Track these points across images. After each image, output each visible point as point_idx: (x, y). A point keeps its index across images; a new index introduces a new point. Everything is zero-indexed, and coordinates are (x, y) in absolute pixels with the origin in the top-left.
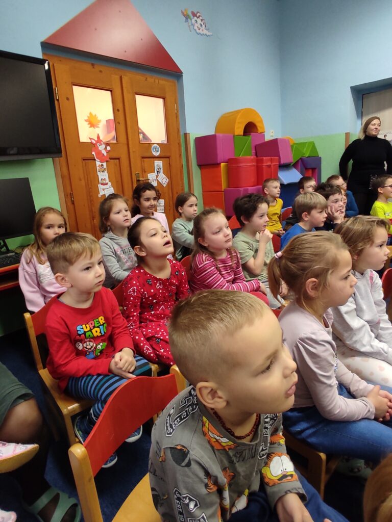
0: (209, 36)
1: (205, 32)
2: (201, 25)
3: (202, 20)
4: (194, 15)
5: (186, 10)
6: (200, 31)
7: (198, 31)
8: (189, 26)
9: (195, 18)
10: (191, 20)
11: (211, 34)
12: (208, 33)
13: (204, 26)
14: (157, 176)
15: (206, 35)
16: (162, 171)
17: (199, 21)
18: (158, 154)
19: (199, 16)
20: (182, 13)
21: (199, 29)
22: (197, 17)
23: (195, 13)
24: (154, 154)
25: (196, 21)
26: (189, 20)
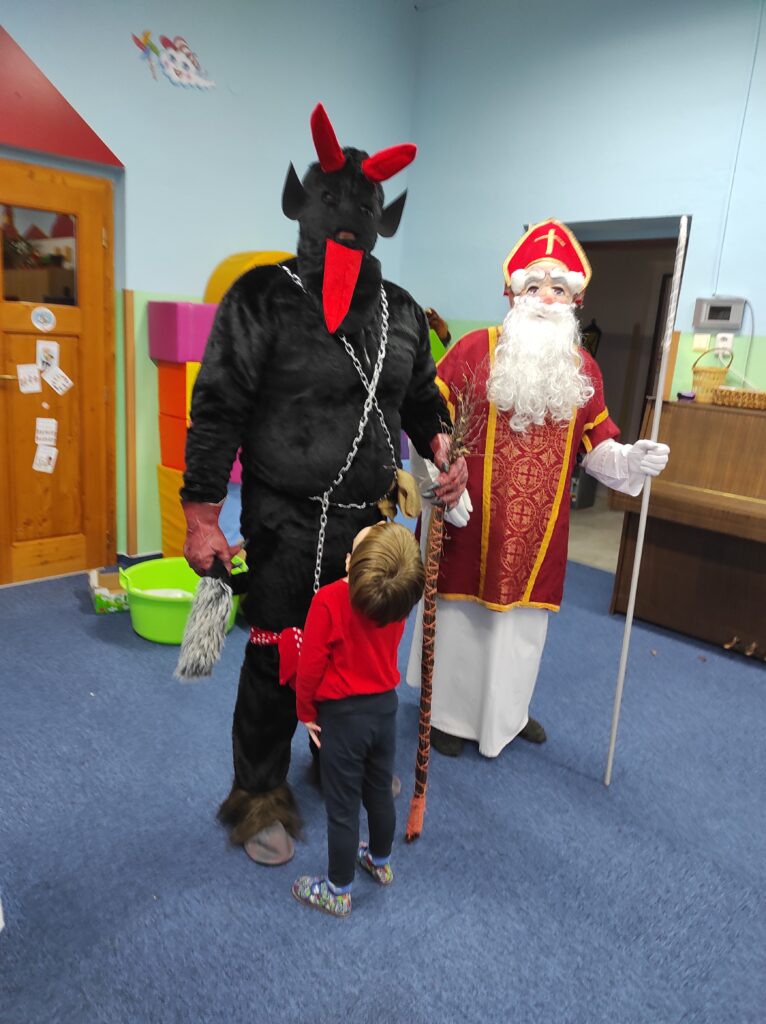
0: (206, 88)
1: (196, 80)
2: (186, 66)
3: (188, 56)
4: (167, 43)
5: (146, 35)
6: (184, 80)
7: (175, 77)
8: (152, 68)
9: (171, 51)
10: (157, 53)
11: (213, 84)
12: (202, 82)
13: (192, 68)
15: (198, 87)
16: (55, 362)
17: (181, 57)
18: (48, 327)
19: (182, 47)
20: (136, 40)
21: (178, 73)
22: (175, 49)
23: (172, 39)
24: (40, 327)
25: (173, 58)
26: (153, 55)
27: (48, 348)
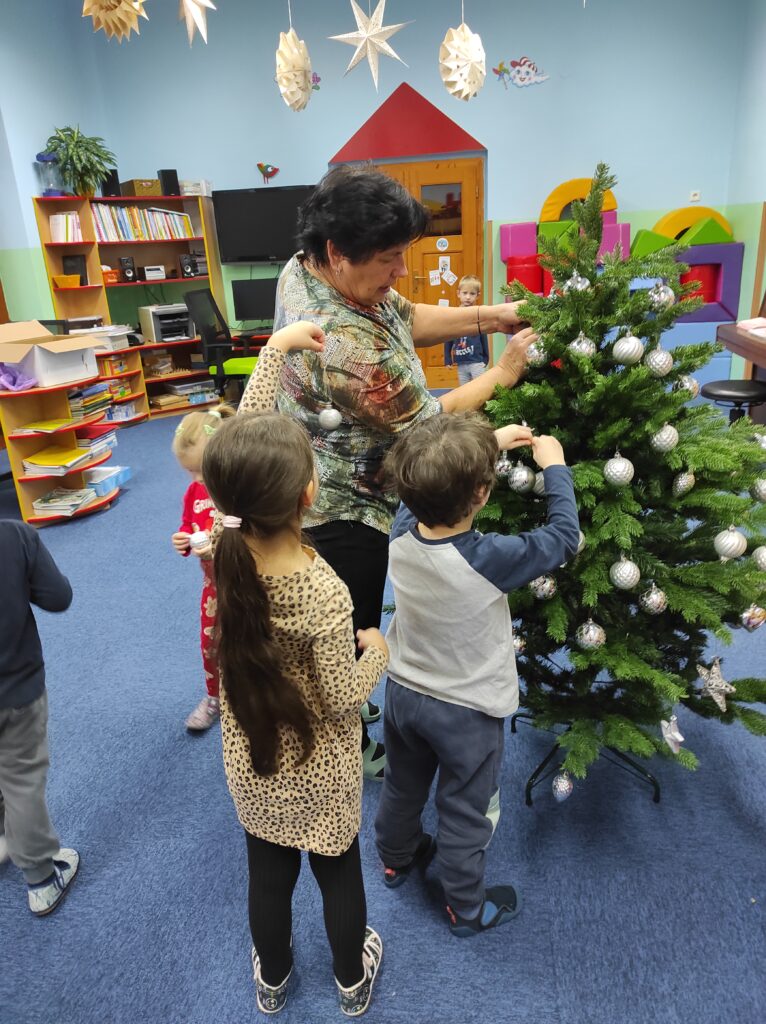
0: (542, 82)
1: (535, 79)
2: (528, 73)
3: (529, 66)
4: (514, 64)
5: (501, 65)
6: (526, 82)
7: (520, 83)
8: (505, 83)
9: (518, 68)
10: (509, 73)
11: (547, 77)
12: (539, 79)
13: (533, 73)
14: (441, 274)
15: (536, 82)
16: (449, 267)
17: (524, 69)
18: (445, 249)
19: (525, 63)
20: (496, 71)
21: (522, 80)
22: (521, 66)
23: (518, 61)
24: (440, 249)
25: (519, 72)
26: (506, 75)
27: (445, 260)
